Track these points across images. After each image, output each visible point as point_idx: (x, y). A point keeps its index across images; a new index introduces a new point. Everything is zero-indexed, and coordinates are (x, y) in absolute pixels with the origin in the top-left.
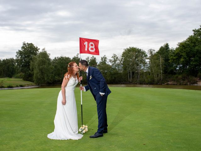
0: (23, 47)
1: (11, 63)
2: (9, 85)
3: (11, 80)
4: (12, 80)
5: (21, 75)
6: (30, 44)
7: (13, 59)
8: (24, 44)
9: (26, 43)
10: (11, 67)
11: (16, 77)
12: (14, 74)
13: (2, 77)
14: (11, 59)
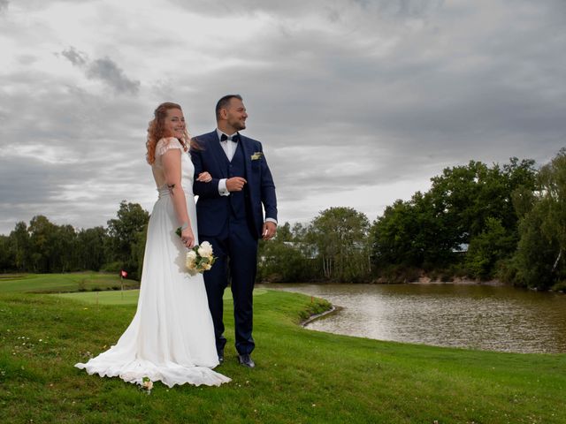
0: (120, 213)
1: (97, 240)
2: (94, 287)
3: (97, 278)
4: (100, 278)
5: (118, 266)
6: (135, 205)
7: (102, 228)
8: (123, 206)
9: (127, 203)
10: (97, 248)
11: (109, 271)
12: (103, 263)
13: (78, 271)
14: (97, 228)
